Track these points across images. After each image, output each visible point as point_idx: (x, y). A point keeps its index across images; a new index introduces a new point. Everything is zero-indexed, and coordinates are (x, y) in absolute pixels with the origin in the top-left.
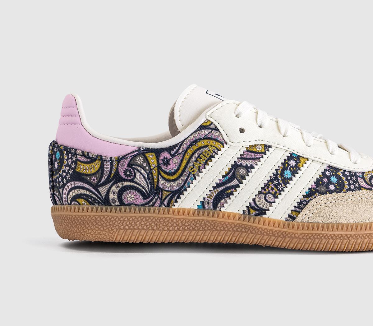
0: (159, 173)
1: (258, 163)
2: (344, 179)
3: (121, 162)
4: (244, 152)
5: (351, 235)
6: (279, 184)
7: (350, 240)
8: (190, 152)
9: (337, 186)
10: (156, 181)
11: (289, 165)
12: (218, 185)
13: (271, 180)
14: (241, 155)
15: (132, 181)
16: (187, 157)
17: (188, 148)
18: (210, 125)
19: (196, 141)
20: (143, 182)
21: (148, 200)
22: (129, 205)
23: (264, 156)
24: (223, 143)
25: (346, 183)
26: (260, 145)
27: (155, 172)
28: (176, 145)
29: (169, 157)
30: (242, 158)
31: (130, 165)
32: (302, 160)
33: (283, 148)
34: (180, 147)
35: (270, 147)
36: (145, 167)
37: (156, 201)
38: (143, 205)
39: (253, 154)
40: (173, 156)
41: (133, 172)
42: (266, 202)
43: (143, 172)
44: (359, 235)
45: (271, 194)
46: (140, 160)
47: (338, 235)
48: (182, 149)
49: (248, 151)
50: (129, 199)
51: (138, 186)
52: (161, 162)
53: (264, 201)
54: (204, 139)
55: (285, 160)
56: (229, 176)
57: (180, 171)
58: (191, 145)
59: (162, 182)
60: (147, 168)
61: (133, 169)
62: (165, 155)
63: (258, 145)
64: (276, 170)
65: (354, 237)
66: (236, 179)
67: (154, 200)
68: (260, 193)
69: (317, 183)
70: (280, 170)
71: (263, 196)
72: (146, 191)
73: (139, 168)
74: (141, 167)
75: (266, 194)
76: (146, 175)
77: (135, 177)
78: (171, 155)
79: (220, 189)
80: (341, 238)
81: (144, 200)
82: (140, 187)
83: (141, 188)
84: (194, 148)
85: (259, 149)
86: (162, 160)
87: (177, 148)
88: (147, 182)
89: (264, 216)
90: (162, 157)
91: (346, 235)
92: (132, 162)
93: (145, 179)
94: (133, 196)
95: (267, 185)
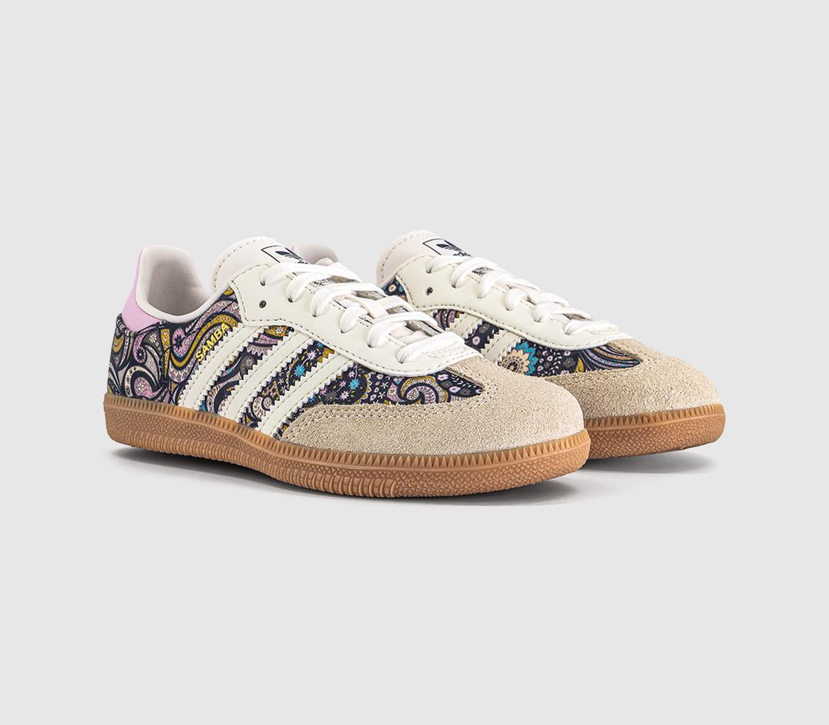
0: (170, 358)
1: (269, 351)
2: (369, 383)
3: (137, 339)
4: (260, 335)
5: (336, 468)
6: (285, 384)
7: (335, 477)
8: (204, 330)
9: (352, 394)
10: (166, 367)
11: (306, 357)
12: (220, 380)
13: (277, 378)
14: (255, 339)
15: (143, 365)
16: (199, 337)
17: (203, 326)
18: (232, 294)
19: (212, 317)
20: (153, 369)
21: (157, 393)
22: (141, 397)
23: (279, 342)
24: (238, 320)
25: (369, 390)
26: (283, 326)
27: (167, 355)
28: (193, 321)
29: (183, 336)
30: (254, 343)
31: (143, 344)
32: (326, 351)
33: (306, 332)
34: (195, 324)
35: (293, 330)
36: (157, 347)
37: (165, 396)
38: (153, 399)
39: (268, 339)
40: (187, 334)
41: (145, 354)
42: (262, 409)
43: (155, 354)
44: (347, 470)
45: (271, 397)
46: (153, 338)
47: (320, 466)
48: (197, 327)
49: (265, 333)
50: (139, 389)
51: (147, 372)
52: (174, 342)
53: (261, 408)
54: (221, 313)
55: (304, 350)
56: (233, 368)
57: (188, 356)
58: (208, 320)
59: (171, 369)
60: (159, 349)
61: (146, 349)
62: (179, 332)
63: (279, 326)
64: (288, 364)
65: (340, 472)
66: (239, 373)
67: (163, 394)
68: (259, 394)
69: (329, 388)
70: (292, 365)
71: (262, 399)
72: (155, 380)
73: (150, 348)
74: (153, 348)
75: (265, 397)
76: (158, 359)
77: (146, 360)
78: (186, 334)
79: (222, 385)
80: (324, 472)
81: (153, 392)
82: (150, 374)
83: (151, 376)
84: (209, 325)
85: (278, 332)
86: (176, 340)
87: (193, 324)
88: (157, 367)
89: (256, 429)
90: (175, 336)
91: (330, 468)
92: (145, 341)
93: (157, 364)
94: (143, 386)
95: (269, 385)
